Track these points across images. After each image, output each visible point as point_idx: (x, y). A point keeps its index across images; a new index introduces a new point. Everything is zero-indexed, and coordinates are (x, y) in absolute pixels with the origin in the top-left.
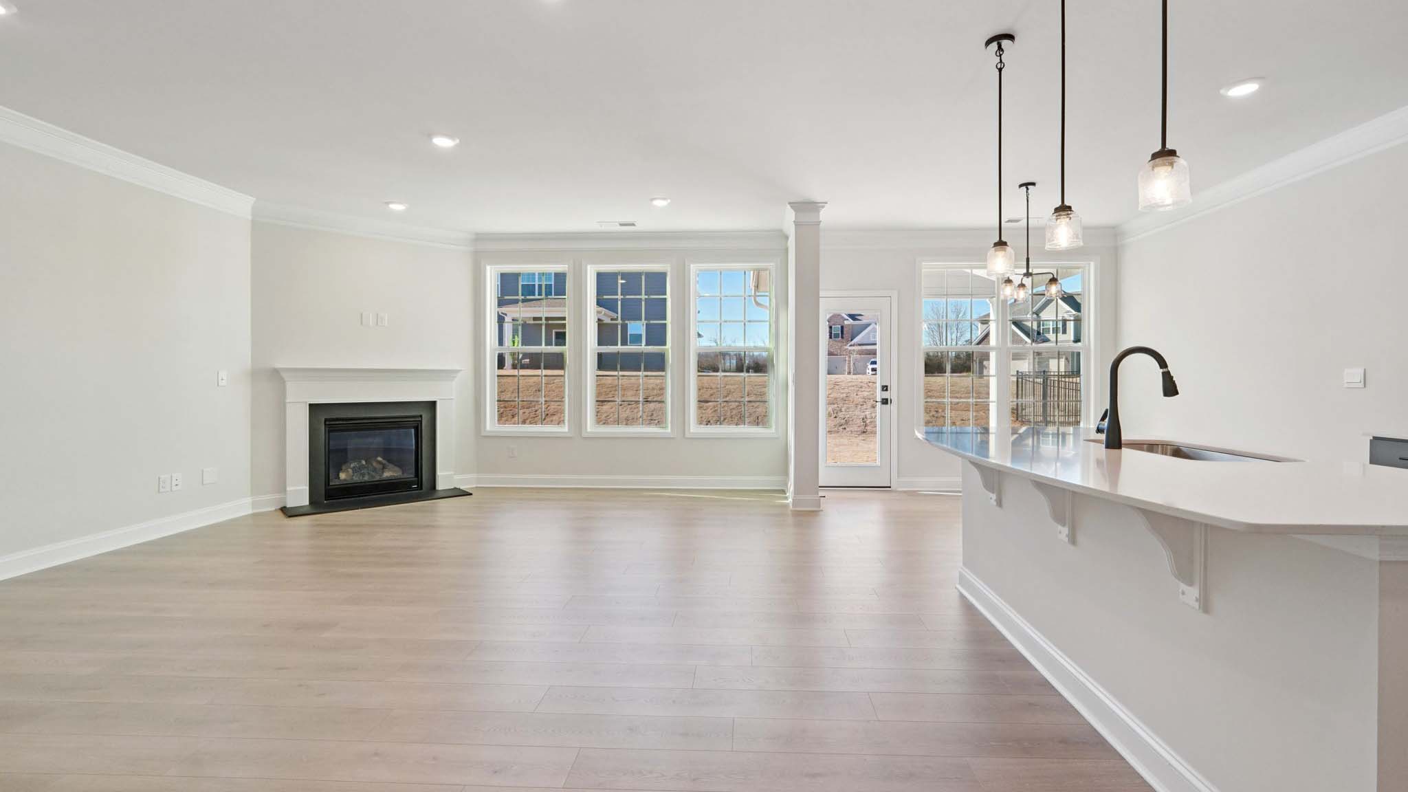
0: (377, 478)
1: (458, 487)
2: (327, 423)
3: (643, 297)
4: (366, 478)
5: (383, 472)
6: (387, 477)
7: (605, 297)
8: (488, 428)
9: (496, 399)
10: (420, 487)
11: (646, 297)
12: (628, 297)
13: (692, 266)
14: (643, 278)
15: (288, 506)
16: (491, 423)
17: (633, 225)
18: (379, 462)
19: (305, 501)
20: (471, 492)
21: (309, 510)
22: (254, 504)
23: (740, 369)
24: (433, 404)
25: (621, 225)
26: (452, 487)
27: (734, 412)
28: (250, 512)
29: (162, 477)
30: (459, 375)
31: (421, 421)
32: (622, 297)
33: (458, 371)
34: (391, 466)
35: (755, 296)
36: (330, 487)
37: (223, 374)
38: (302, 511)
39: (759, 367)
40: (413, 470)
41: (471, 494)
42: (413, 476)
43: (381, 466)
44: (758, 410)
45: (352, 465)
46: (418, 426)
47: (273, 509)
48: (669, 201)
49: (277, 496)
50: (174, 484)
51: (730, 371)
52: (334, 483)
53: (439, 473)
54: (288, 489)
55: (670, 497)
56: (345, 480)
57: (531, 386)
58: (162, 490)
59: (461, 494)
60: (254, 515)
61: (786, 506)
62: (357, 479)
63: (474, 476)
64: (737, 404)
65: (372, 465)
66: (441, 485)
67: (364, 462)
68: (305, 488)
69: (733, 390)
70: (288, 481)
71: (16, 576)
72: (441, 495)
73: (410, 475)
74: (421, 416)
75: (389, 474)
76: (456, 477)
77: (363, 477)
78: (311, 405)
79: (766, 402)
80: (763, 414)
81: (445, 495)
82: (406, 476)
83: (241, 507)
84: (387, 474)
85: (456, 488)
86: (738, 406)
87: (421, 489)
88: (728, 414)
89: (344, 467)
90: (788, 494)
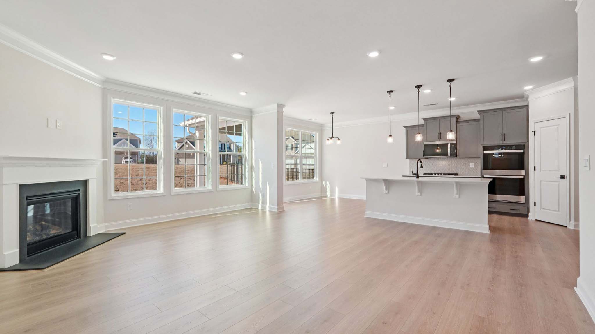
2: (28, 199)
8: (112, 195)
9: (114, 178)
17: (200, 94)
19: (16, 261)
24: (85, 181)
25: (194, 93)
26: (97, 233)
31: (79, 193)
38: (16, 268)
40: (73, 227)
46: (77, 197)
53: (91, 225)
54: (5, 253)
63: (103, 225)
66: (91, 233)
68: (16, 250)
73: (71, 230)
74: (80, 190)
78: (20, 186)
87: (80, 238)
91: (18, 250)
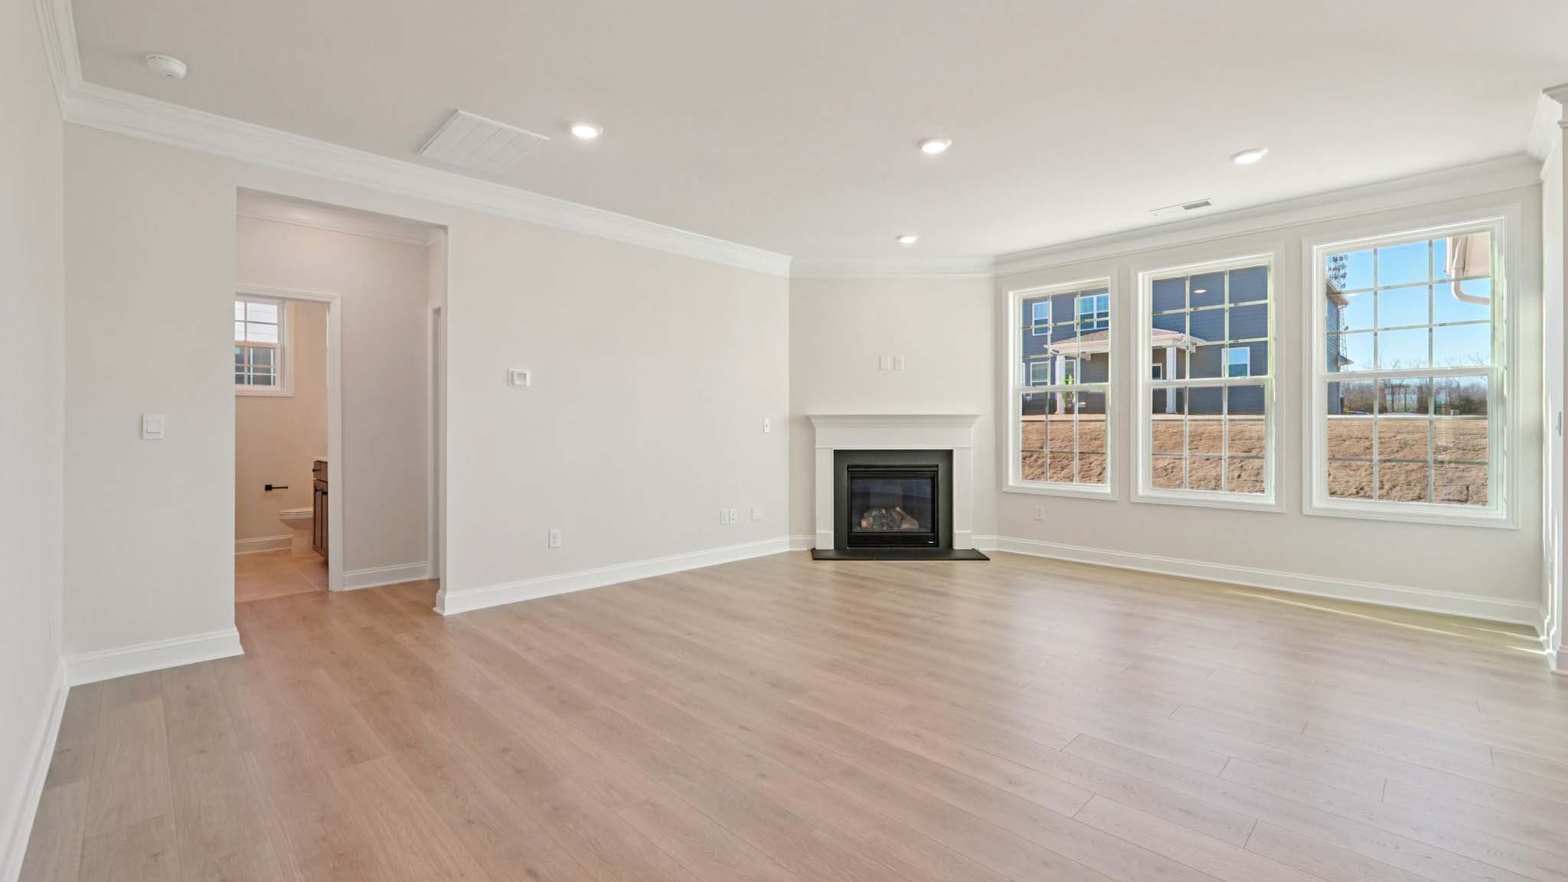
0: (896, 529)
1: (976, 549)
2: (850, 469)
3: (1227, 305)
4: (885, 529)
5: (901, 524)
6: (905, 529)
7: (1165, 312)
8: (1011, 482)
9: (1021, 449)
10: (937, 544)
11: (1232, 305)
12: (1201, 309)
13: (1315, 248)
14: (1227, 278)
15: (817, 548)
16: (1014, 477)
17: (1207, 204)
18: (898, 513)
19: (830, 545)
20: (988, 556)
21: (832, 555)
22: (792, 543)
23: (1422, 409)
24: (950, 453)
25: (1188, 208)
26: (970, 548)
27: (1414, 476)
28: (788, 550)
29: (724, 511)
30: (977, 421)
31: (937, 472)
32: (1192, 310)
33: (975, 416)
34: (908, 518)
35: (1457, 280)
36: (852, 534)
37: (767, 421)
38: (826, 555)
39: (1470, 405)
40: (930, 525)
41: (988, 559)
42: (929, 531)
43: (900, 517)
44: (1467, 475)
45: (873, 514)
46: (934, 477)
47: (805, 549)
48: (1265, 151)
49: (809, 537)
50: (731, 518)
51: (1406, 410)
52: (856, 529)
53: (956, 531)
54: (818, 532)
55: (1273, 603)
56: (866, 528)
57: (1086, 434)
58: (723, 522)
59: (980, 557)
60: (791, 553)
61: (1541, 662)
62: (876, 528)
63: (995, 537)
64: (1421, 464)
65: (891, 515)
66: (958, 545)
67: (884, 511)
68: (830, 532)
69: (1411, 443)
70: (818, 523)
71: (661, 574)
72: (958, 555)
73: (926, 530)
74: (937, 466)
75: (909, 525)
76: (974, 537)
77: (882, 527)
78: (836, 452)
79: (1485, 464)
80: (1479, 482)
81: (963, 557)
82: (923, 530)
83: (780, 543)
84: (905, 526)
85: (974, 549)
86: (1423, 467)
87: (938, 546)
88: (1402, 478)
89: (866, 515)
90: (1542, 638)
91: (833, 532)
